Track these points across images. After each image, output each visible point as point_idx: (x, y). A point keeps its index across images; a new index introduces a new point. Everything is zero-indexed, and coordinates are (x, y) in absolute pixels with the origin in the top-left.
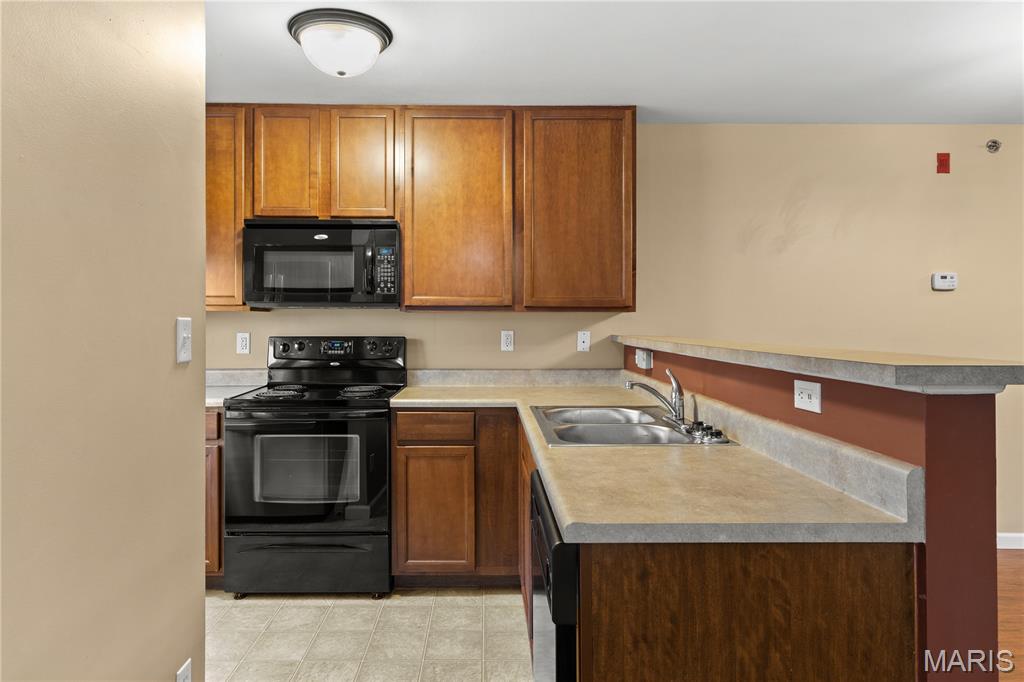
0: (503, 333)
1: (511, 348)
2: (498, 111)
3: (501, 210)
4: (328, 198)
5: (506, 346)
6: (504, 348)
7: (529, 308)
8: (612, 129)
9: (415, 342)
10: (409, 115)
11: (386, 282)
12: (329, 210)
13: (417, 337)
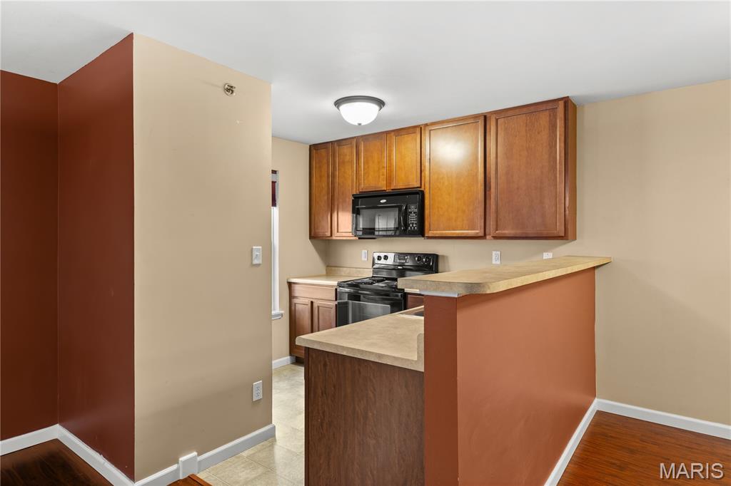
0: (494, 253)
1: (498, 262)
2: (476, 117)
3: (477, 178)
4: (389, 179)
5: (496, 261)
6: (494, 262)
7: (495, 238)
8: (550, 115)
9: (443, 256)
10: (428, 128)
11: (413, 224)
12: (390, 186)
13: (445, 254)
